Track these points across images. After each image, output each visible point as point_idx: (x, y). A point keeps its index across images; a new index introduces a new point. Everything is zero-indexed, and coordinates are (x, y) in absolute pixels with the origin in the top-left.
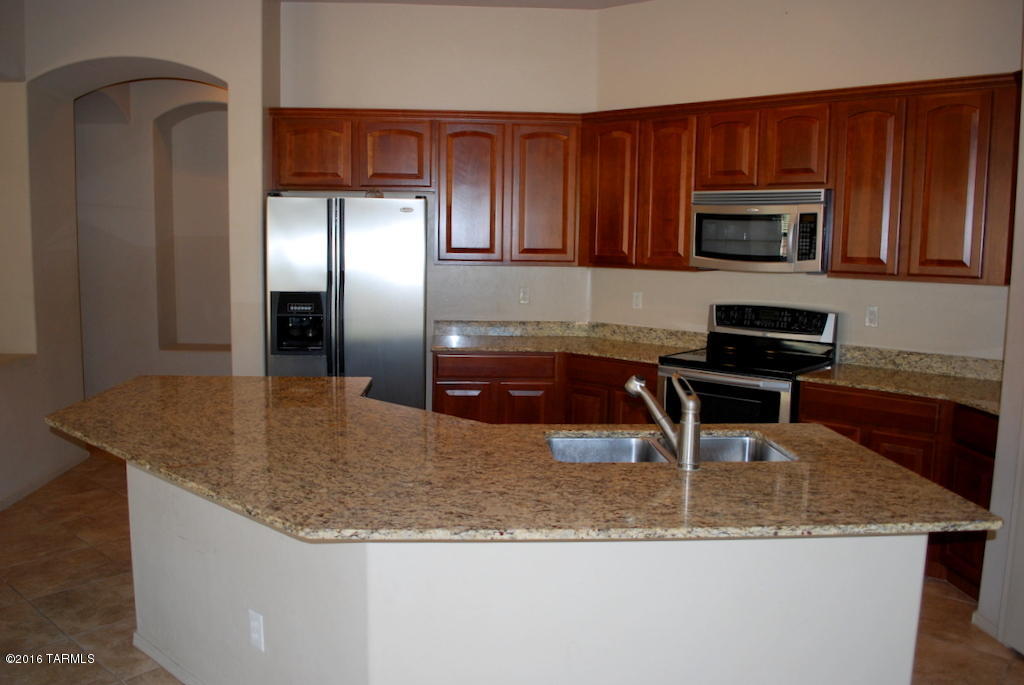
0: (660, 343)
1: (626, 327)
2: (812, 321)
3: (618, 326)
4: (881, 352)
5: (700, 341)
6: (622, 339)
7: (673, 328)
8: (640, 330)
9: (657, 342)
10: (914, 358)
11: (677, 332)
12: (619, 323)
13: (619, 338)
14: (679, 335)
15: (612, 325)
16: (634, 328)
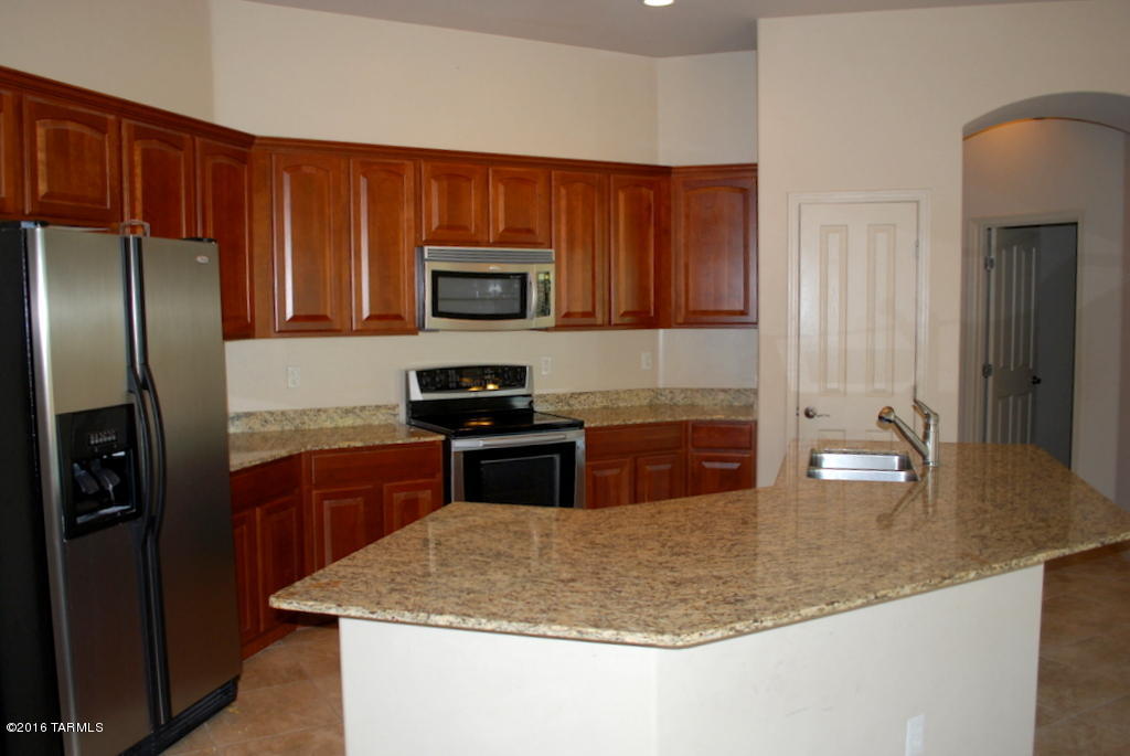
0: (333, 425)
1: (283, 413)
2: (514, 375)
3: (272, 413)
4: (558, 397)
5: (383, 415)
6: (279, 429)
7: (349, 404)
8: (304, 412)
9: (328, 424)
10: (582, 397)
11: (355, 408)
12: (270, 409)
13: (273, 428)
14: (357, 411)
15: (261, 413)
16: (296, 412)
